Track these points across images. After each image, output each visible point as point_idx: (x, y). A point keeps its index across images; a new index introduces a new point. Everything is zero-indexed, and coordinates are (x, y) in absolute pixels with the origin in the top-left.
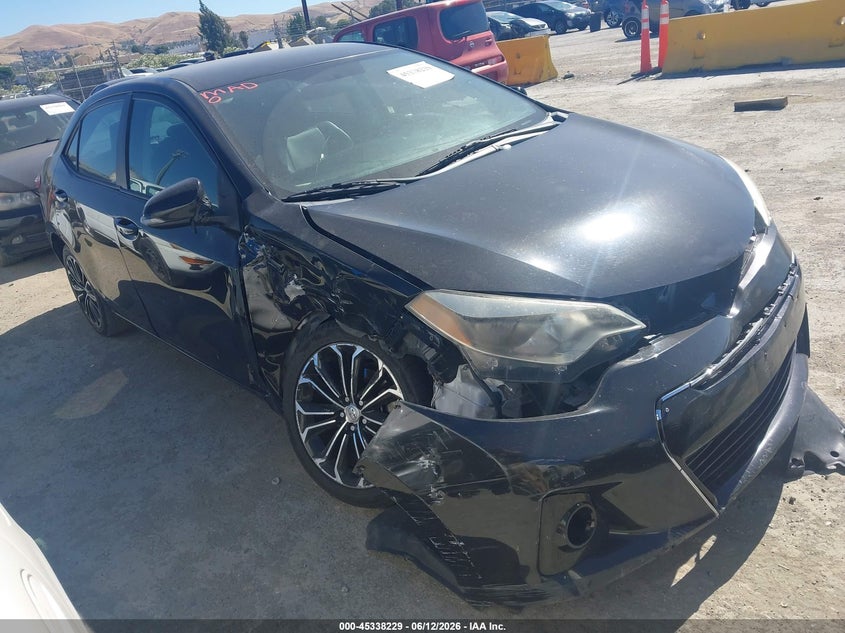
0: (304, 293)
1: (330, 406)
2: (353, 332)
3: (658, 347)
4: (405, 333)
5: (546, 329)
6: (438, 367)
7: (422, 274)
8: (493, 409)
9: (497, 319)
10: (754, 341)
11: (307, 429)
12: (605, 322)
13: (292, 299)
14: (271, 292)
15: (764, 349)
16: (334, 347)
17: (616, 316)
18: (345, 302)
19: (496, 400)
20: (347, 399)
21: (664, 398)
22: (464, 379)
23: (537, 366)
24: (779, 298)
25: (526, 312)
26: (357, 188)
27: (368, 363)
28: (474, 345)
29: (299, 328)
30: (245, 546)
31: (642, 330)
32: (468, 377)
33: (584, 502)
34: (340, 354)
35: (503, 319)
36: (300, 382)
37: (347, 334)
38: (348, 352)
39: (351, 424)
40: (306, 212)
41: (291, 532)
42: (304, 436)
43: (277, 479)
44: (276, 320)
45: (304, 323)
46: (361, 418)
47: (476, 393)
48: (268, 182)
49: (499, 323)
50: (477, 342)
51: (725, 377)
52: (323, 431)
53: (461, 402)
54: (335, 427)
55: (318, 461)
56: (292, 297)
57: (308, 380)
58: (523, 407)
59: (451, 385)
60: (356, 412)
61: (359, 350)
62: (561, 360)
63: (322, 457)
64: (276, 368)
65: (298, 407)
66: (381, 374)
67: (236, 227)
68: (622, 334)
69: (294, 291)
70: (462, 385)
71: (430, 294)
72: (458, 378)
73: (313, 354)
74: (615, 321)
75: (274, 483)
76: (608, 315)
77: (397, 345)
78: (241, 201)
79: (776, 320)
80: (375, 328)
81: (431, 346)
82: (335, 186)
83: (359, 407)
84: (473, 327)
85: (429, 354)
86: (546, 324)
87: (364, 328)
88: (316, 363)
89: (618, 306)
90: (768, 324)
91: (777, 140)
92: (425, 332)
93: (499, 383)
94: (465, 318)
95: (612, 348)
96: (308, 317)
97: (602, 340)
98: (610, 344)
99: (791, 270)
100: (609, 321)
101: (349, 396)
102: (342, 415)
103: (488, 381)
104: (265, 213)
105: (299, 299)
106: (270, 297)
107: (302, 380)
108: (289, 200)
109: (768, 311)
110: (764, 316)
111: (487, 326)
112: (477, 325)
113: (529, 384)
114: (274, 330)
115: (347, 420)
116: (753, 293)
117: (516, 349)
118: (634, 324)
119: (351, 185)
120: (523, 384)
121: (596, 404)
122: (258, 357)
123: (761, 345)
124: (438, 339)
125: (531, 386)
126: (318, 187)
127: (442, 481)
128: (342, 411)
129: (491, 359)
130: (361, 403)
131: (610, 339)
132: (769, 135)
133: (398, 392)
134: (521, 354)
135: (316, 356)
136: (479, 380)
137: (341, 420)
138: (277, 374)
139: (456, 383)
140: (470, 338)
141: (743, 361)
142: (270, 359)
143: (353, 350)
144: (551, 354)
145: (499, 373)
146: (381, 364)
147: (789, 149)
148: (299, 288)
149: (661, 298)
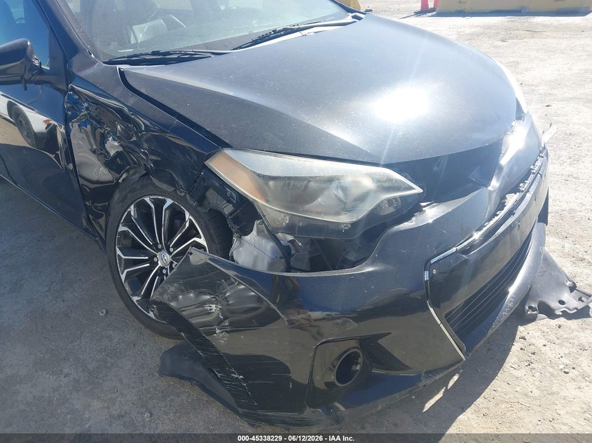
0: (121, 149)
1: (145, 252)
2: (164, 186)
3: (431, 213)
4: (207, 188)
5: (334, 191)
6: (236, 220)
7: (222, 134)
8: (283, 260)
9: (290, 178)
10: (511, 213)
11: (126, 271)
12: (386, 185)
13: (112, 155)
14: (95, 147)
15: (519, 219)
16: (147, 199)
17: (396, 181)
18: (153, 158)
19: (286, 253)
20: (160, 246)
21: (432, 261)
22: (259, 232)
23: (324, 224)
24: (532, 176)
25: (316, 173)
26: (176, 56)
27: (177, 215)
28: (267, 201)
29: (120, 181)
30: (66, 371)
31: (419, 194)
32: (263, 231)
33: (354, 348)
34: (152, 206)
35: (296, 178)
36: (120, 230)
37: (159, 188)
38: (159, 204)
39: (163, 268)
40: (122, 73)
41: (109, 359)
42: (123, 277)
43: (104, 311)
44: (100, 173)
45: (124, 176)
46: (171, 263)
47: (269, 246)
48: (93, 46)
49: (292, 183)
50: (270, 199)
51: (486, 244)
52: (139, 273)
53: (255, 253)
54: (149, 270)
55: (135, 299)
56: (112, 153)
57: (126, 229)
58: (311, 259)
59: (248, 238)
60: (168, 258)
61: (169, 202)
62: (345, 219)
63: (138, 296)
64: (102, 216)
65: (119, 252)
66: (187, 225)
67: (63, 87)
68: (401, 197)
69: (113, 147)
70: (257, 238)
71: (228, 152)
72: (254, 232)
73: (130, 205)
74: (396, 185)
75: (101, 314)
76: (390, 180)
77: (201, 200)
78: (66, 61)
79: (529, 196)
80: (181, 183)
81: (229, 201)
82: (154, 53)
83: (170, 253)
84: (267, 184)
85: (228, 209)
86: (334, 184)
87: (172, 182)
88: (132, 214)
89: (400, 172)
90: (522, 198)
91: (518, 63)
92: (223, 188)
93: (290, 238)
94: (259, 175)
95: (391, 210)
96: (127, 171)
97: (382, 202)
98: (390, 205)
99: (541, 152)
100: (390, 184)
101: (161, 243)
102: (155, 260)
103: (280, 235)
104: (86, 73)
105: (118, 154)
106: (94, 152)
107: (122, 228)
108: (110, 63)
109: (523, 187)
110: (519, 191)
111: (280, 183)
112: (271, 183)
113: (316, 239)
114: (98, 182)
115: (160, 264)
116: (511, 169)
117: (307, 207)
118: (412, 188)
119: (168, 53)
120: (312, 240)
121: (372, 264)
122: (86, 205)
123: (516, 216)
124: (234, 195)
125: (319, 241)
126: (138, 53)
127: (227, 324)
128: (156, 256)
129: (283, 215)
130: (171, 250)
131: (390, 201)
132: (512, 59)
133: (202, 241)
134: (311, 212)
135: (132, 207)
136: (272, 234)
137: (155, 264)
138: (102, 221)
139: (252, 237)
140: (264, 195)
141: (500, 231)
142: (96, 207)
143: (164, 202)
144: (338, 214)
145: (290, 229)
146: (188, 216)
147: (527, 70)
148: (116, 144)
149: (435, 168)
